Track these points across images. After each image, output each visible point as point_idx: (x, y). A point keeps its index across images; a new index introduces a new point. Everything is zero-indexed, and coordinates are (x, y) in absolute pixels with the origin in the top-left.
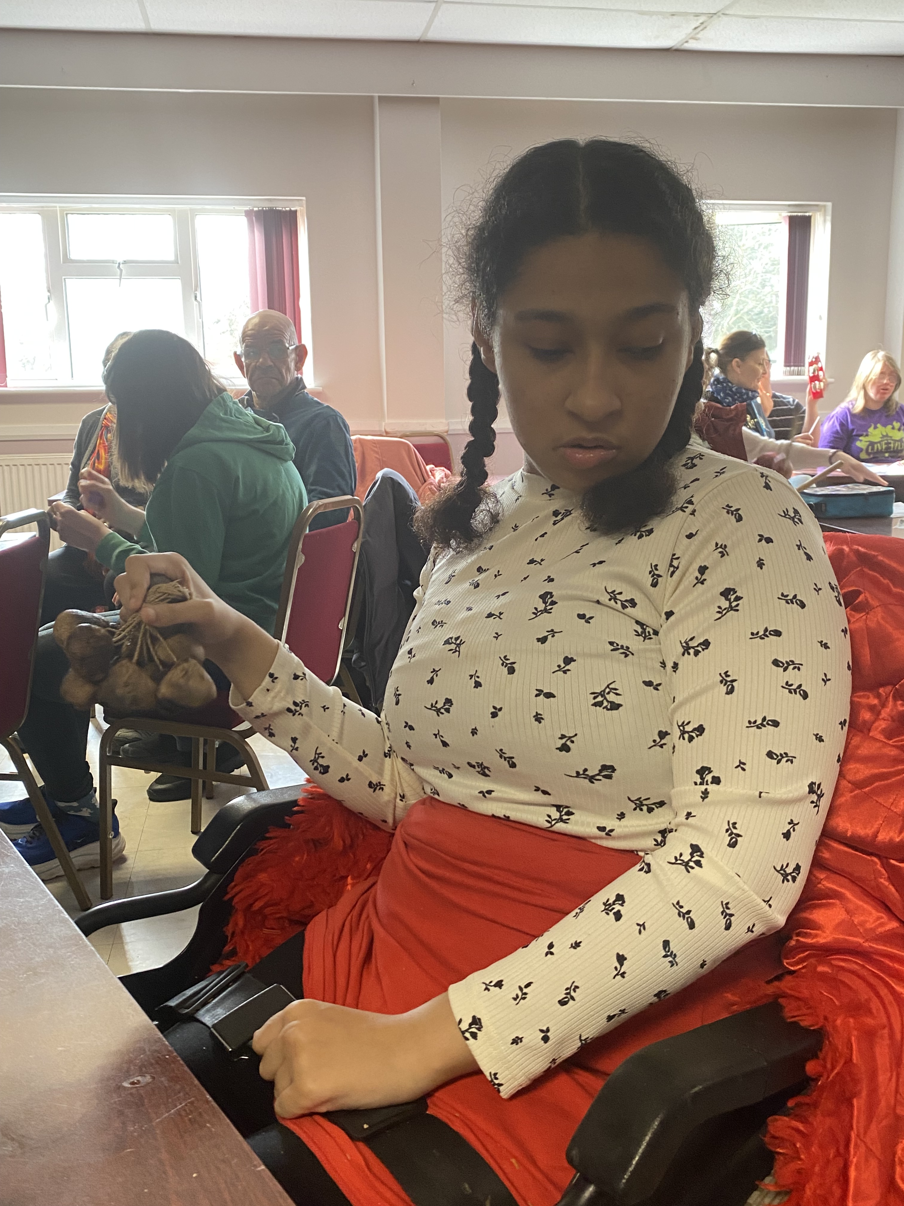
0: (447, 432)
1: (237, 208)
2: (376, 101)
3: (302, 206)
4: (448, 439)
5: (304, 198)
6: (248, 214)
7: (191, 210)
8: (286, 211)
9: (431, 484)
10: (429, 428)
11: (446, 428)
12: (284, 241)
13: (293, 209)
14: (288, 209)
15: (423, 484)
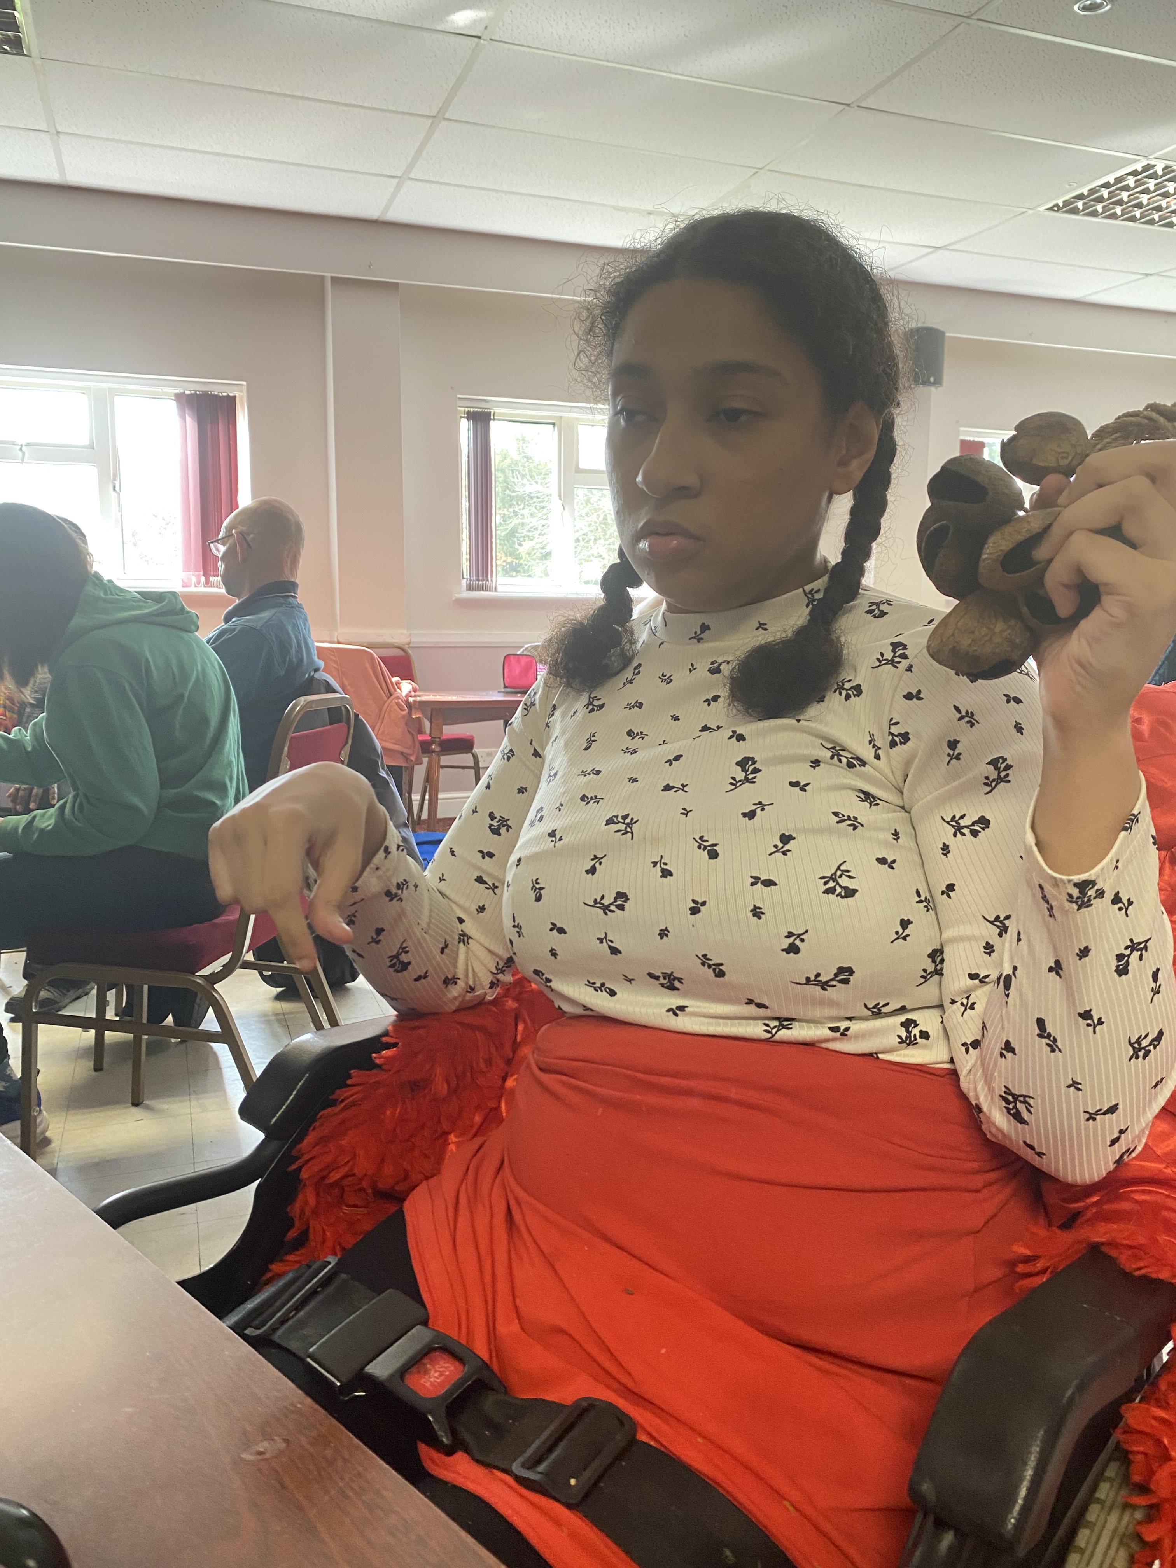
0: (409, 644)
1: (166, 390)
2: (329, 280)
3: (242, 392)
4: (410, 651)
5: (244, 383)
6: (179, 397)
7: (109, 389)
8: (223, 397)
9: (398, 698)
10: (388, 640)
11: (407, 640)
12: (220, 429)
13: (230, 394)
14: (225, 394)
15: (388, 698)
